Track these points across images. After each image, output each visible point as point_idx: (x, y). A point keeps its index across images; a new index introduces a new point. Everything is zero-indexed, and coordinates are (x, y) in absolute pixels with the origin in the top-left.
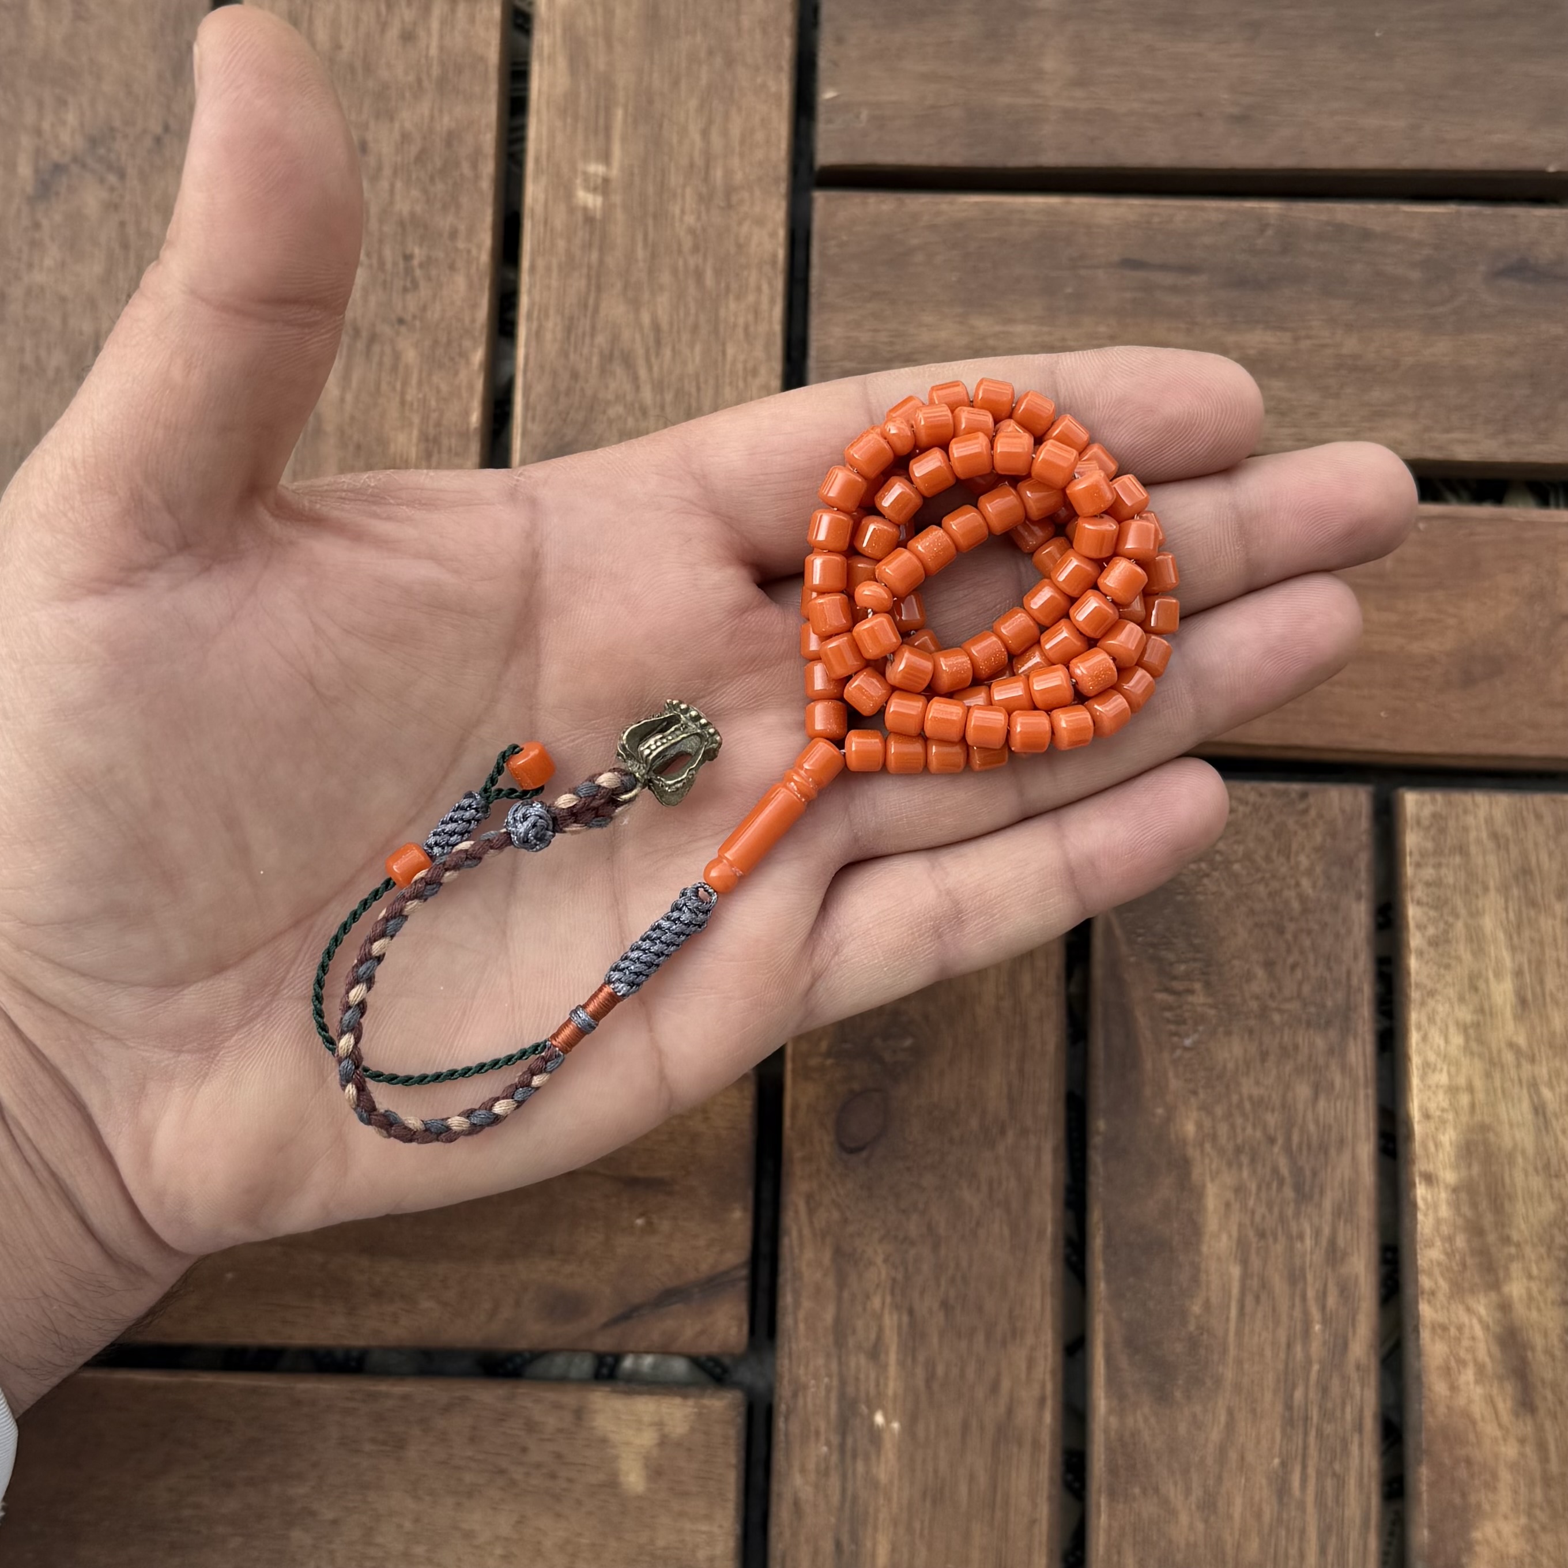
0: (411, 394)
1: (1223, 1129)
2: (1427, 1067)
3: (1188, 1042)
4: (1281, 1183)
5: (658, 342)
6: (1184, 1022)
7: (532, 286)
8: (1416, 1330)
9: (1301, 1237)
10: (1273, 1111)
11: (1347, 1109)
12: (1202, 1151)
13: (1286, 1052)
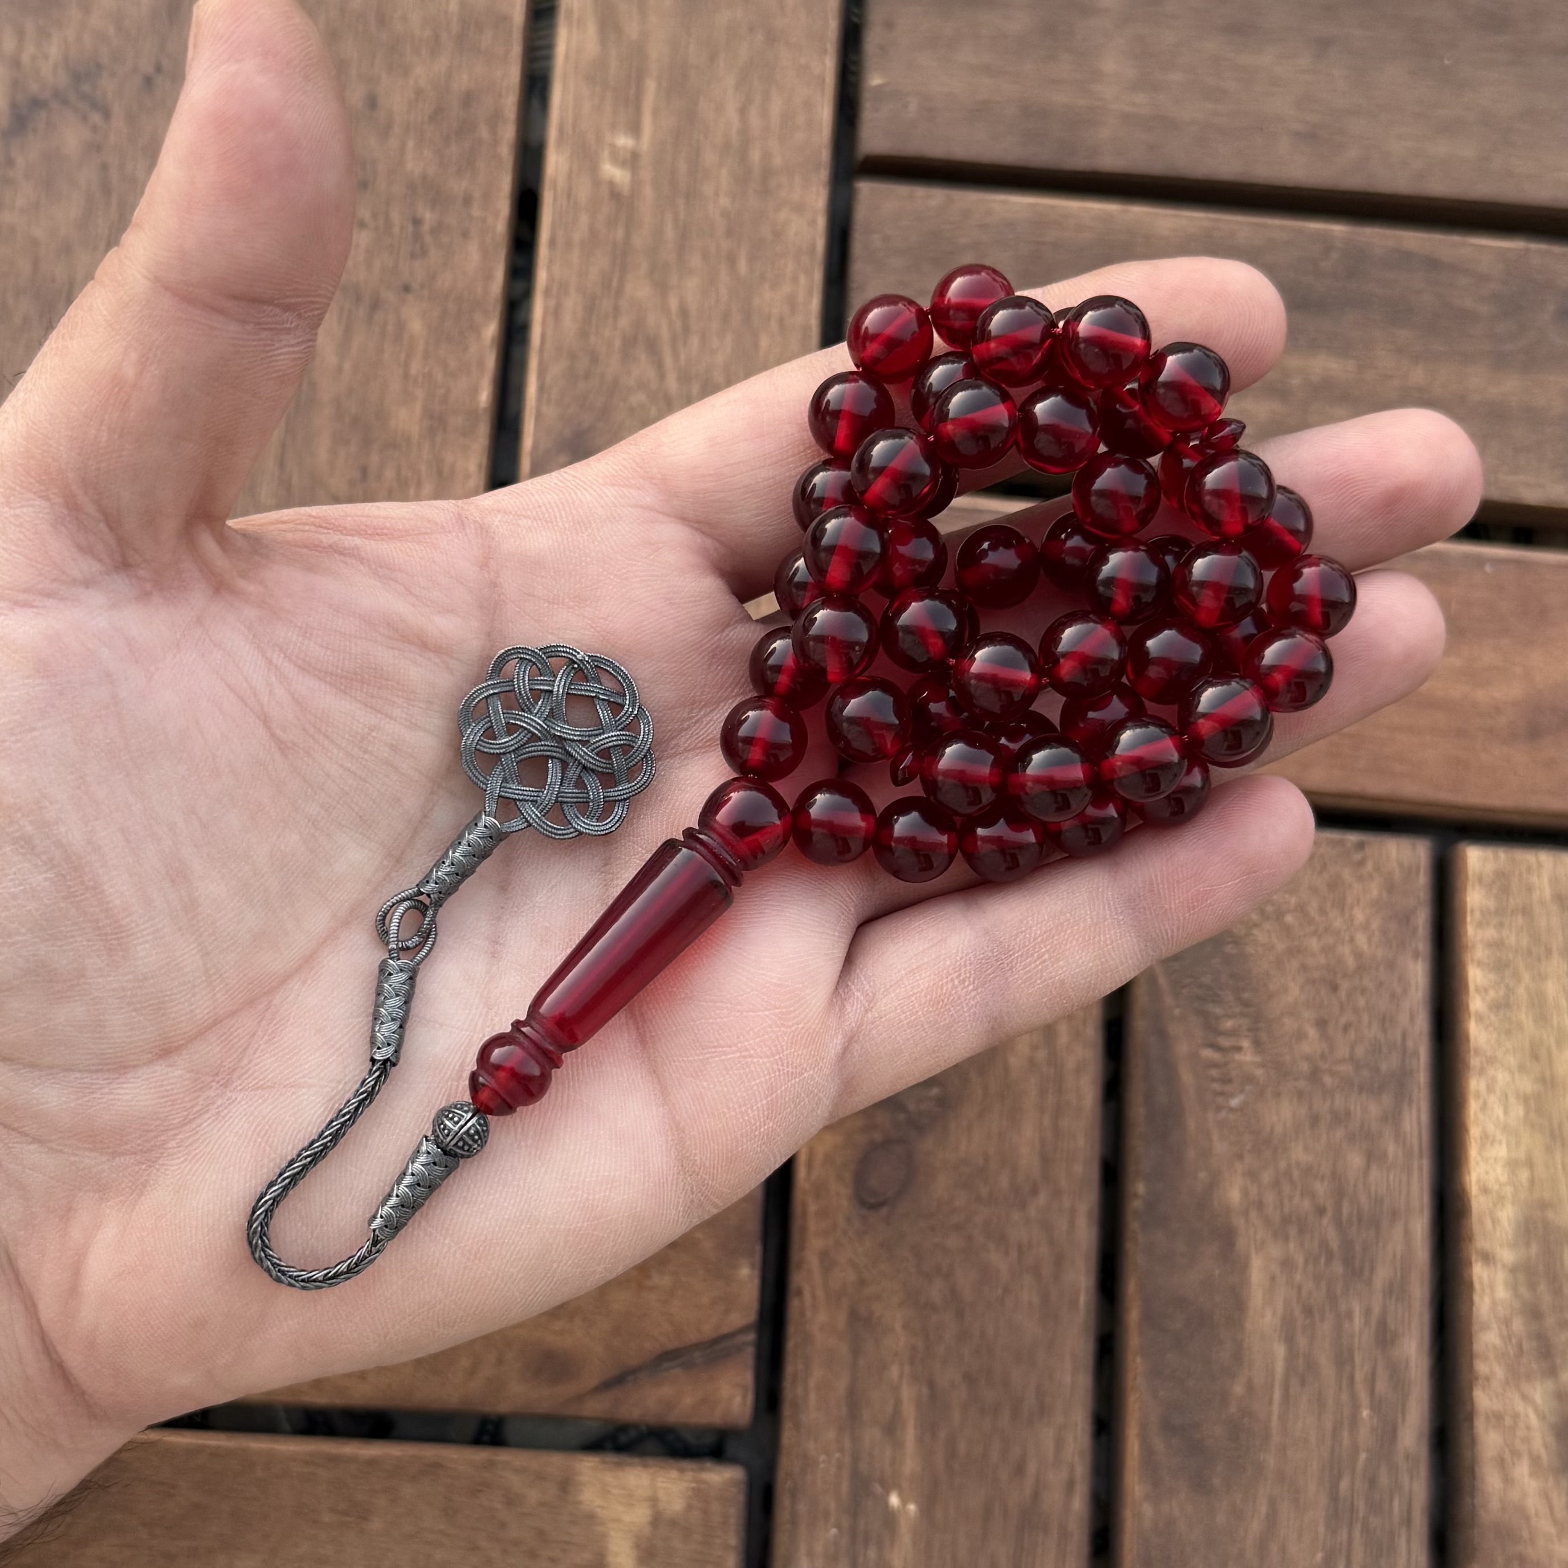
0: (416, 367)
1: (1270, 1198)
2: (1486, 1139)
3: (1234, 1102)
4: (1330, 1256)
5: (686, 329)
6: (1229, 1081)
7: (551, 261)
8: (1470, 1418)
9: (1350, 1315)
10: (1322, 1179)
11: (1400, 1181)
12: (1247, 1221)
13: (1339, 1118)
